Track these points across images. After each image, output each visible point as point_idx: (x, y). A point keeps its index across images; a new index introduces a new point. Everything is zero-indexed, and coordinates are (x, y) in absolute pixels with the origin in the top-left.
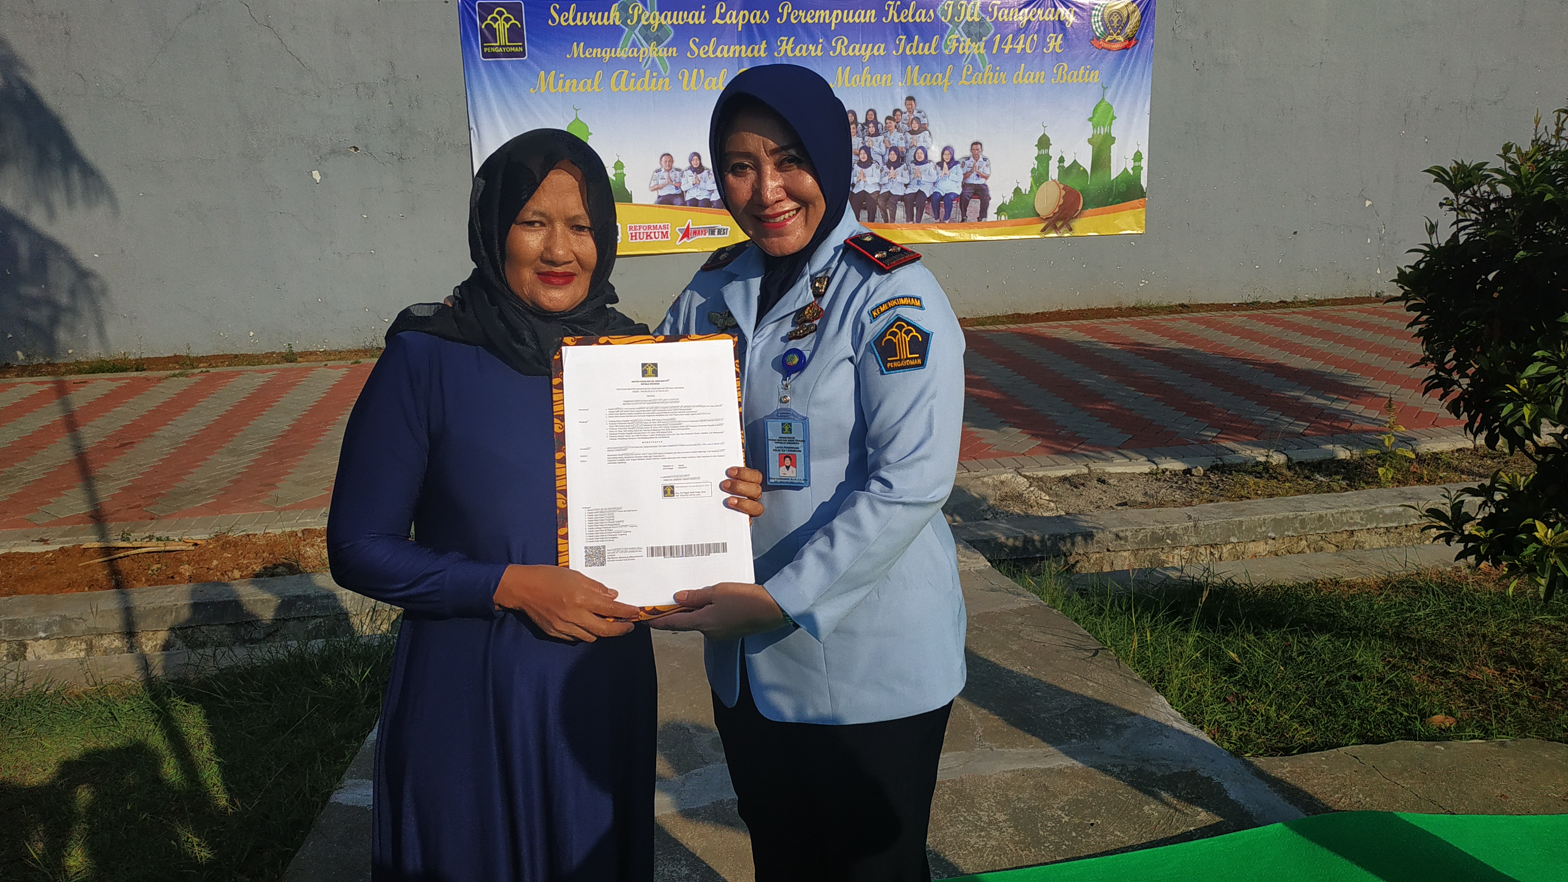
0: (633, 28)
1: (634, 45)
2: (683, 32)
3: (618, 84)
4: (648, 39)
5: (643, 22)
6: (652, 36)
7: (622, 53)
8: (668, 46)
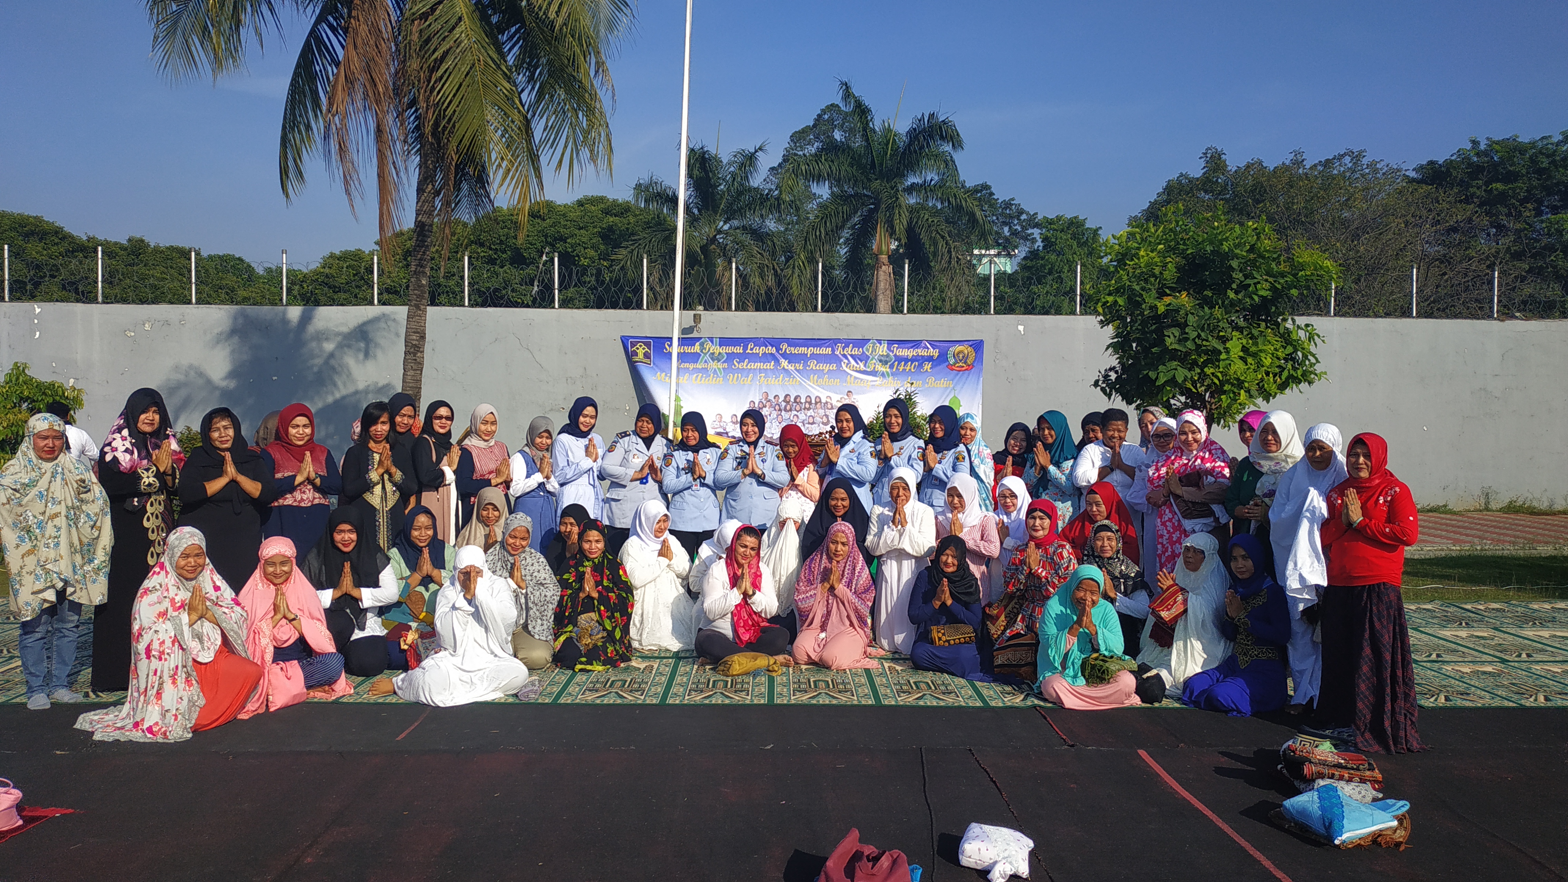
0: (705, 354)
1: (706, 362)
2: (731, 357)
3: (696, 380)
4: (713, 360)
5: (711, 351)
6: (715, 358)
7: (699, 366)
8: (724, 362)
